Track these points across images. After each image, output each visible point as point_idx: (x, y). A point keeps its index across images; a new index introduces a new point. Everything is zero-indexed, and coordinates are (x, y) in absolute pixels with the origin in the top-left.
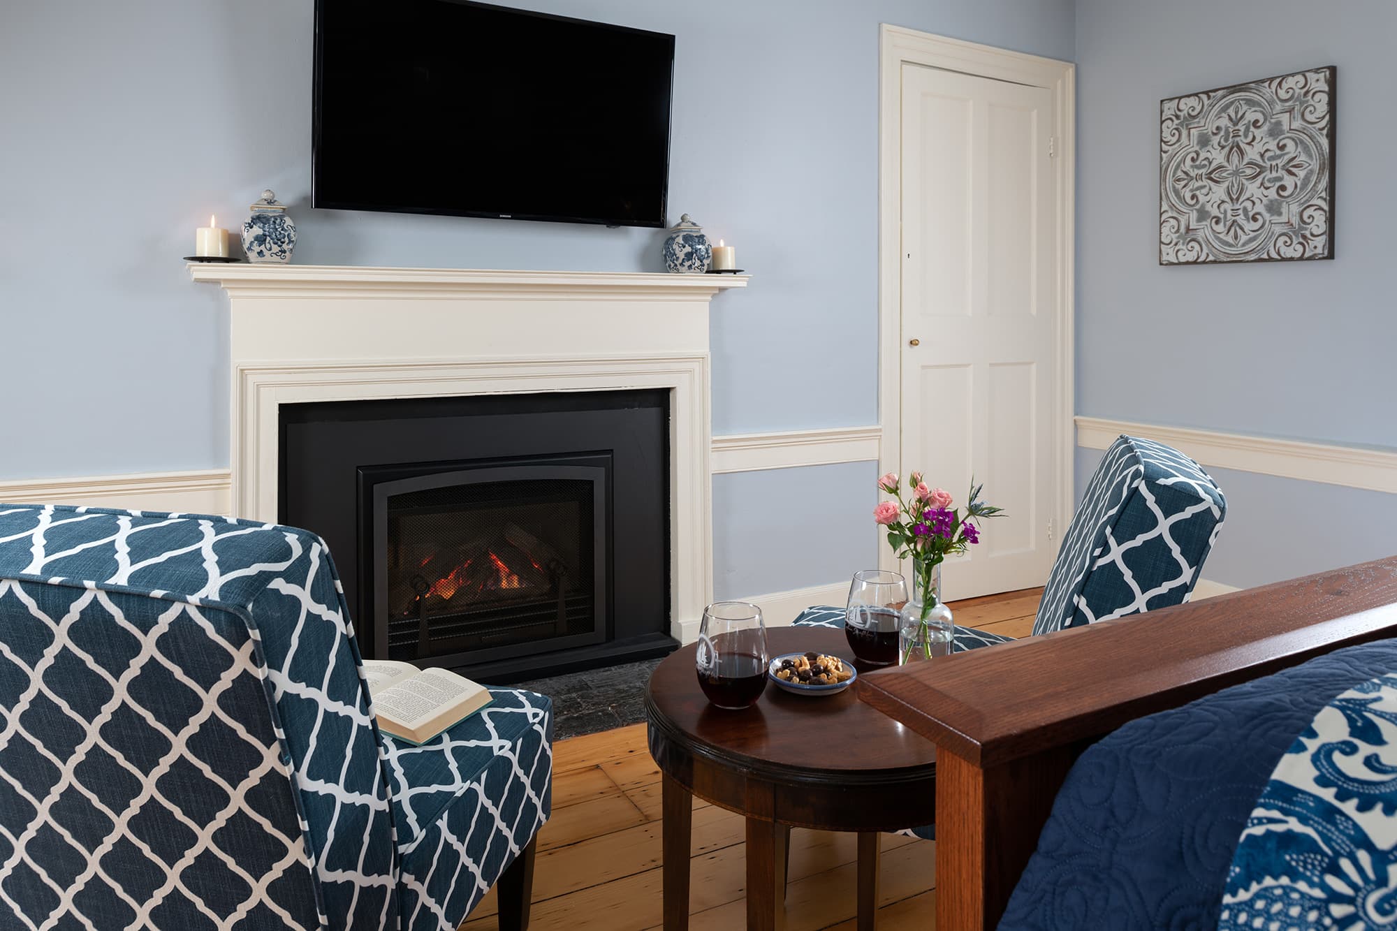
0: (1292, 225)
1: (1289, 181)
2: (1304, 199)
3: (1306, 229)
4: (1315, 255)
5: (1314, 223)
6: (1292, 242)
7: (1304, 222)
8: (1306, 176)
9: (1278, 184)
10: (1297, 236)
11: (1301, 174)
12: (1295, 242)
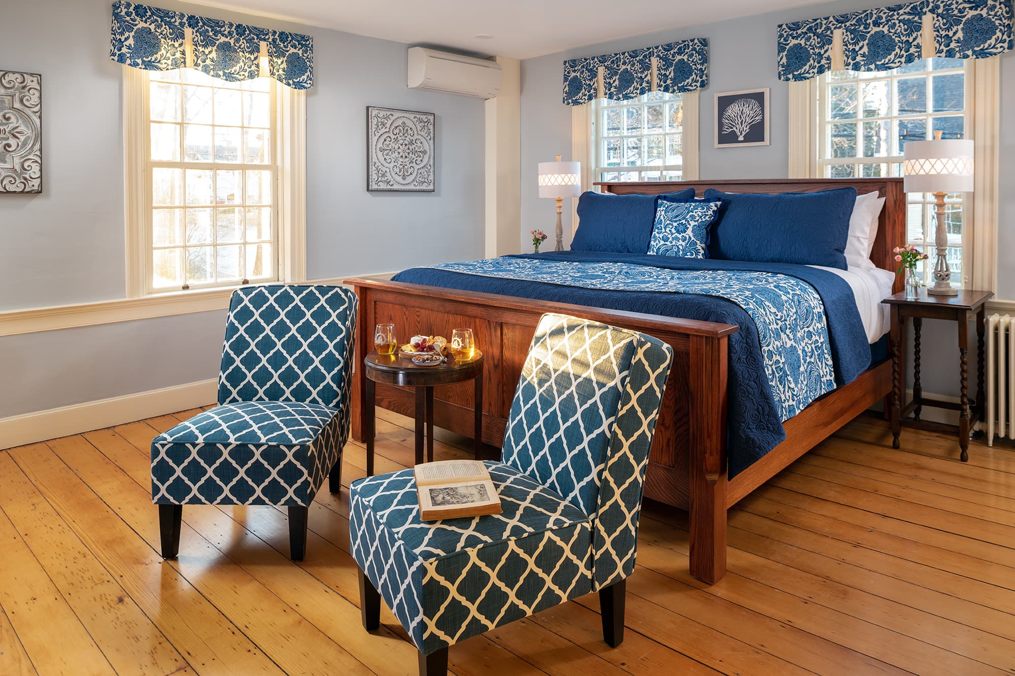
0: (16, 170)
1: (12, 142)
2: (25, 154)
3: (26, 174)
4: (33, 190)
5: (32, 170)
6: (16, 181)
7: (25, 170)
8: (25, 140)
9: (4, 142)
10: (19, 177)
11: (22, 138)
12: (18, 181)
